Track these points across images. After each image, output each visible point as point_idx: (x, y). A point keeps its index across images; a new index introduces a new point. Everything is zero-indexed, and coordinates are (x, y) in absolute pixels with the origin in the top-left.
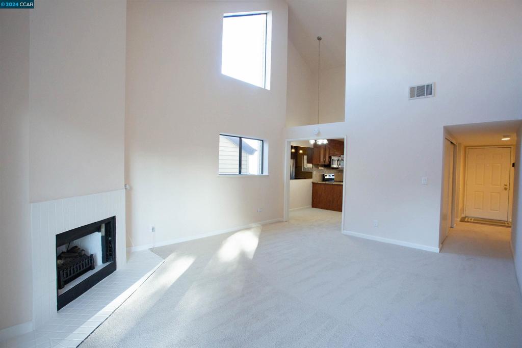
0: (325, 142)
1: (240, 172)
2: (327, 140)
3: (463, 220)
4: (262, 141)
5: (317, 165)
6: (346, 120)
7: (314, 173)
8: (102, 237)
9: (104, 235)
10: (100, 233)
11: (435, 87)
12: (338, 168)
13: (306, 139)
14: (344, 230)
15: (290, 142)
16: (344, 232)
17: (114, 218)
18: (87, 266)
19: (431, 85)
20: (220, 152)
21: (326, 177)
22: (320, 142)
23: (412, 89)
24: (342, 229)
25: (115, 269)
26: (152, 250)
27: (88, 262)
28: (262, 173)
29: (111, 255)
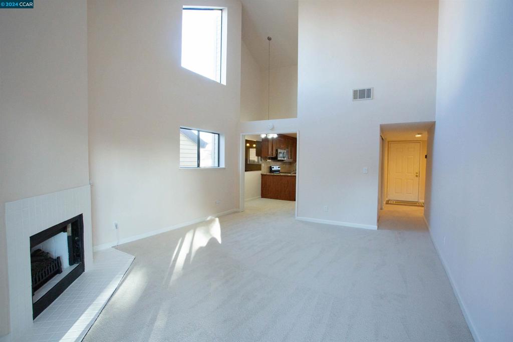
0: (275, 136)
1: (199, 165)
2: (278, 134)
3: (387, 203)
4: (219, 134)
5: (265, 158)
6: (298, 116)
7: (263, 165)
8: (68, 237)
9: (70, 235)
10: (66, 233)
11: (373, 91)
12: (283, 160)
13: (257, 133)
14: (297, 216)
15: (245, 136)
16: (297, 218)
17: (81, 216)
18: (55, 270)
19: (370, 89)
20: (181, 146)
21: (273, 169)
22: (270, 136)
23: (355, 92)
24: (296, 216)
25: (83, 271)
26: (117, 247)
27: (56, 266)
28: (219, 166)
29: (79, 256)
